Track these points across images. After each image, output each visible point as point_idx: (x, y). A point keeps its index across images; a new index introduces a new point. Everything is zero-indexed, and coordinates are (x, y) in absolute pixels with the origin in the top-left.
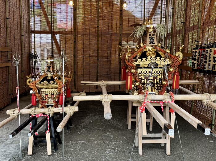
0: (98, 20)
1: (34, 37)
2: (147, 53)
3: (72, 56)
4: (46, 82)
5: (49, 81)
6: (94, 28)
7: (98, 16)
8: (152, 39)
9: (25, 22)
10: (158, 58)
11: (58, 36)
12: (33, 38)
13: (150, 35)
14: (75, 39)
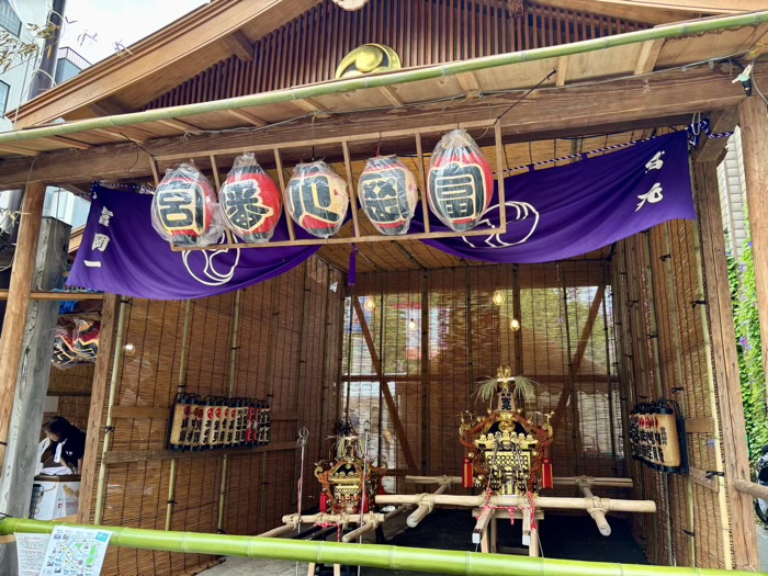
0: (470, 351)
1: (348, 389)
2: (500, 425)
3: (420, 426)
4: (342, 473)
5: (347, 472)
6: (462, 365)
7: (470, 343)
8: (506, 401)
9: (332, 362)
10: (522, 435)
11: (392, 386)
12: (345, 390)
13: (503, 395)
14: (425, 390)
